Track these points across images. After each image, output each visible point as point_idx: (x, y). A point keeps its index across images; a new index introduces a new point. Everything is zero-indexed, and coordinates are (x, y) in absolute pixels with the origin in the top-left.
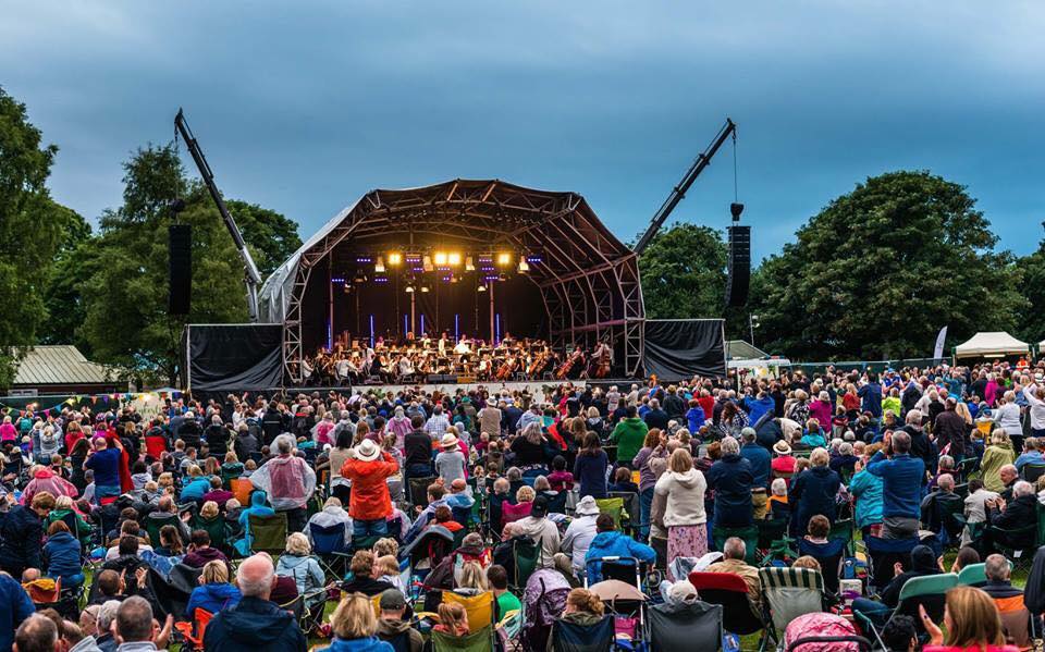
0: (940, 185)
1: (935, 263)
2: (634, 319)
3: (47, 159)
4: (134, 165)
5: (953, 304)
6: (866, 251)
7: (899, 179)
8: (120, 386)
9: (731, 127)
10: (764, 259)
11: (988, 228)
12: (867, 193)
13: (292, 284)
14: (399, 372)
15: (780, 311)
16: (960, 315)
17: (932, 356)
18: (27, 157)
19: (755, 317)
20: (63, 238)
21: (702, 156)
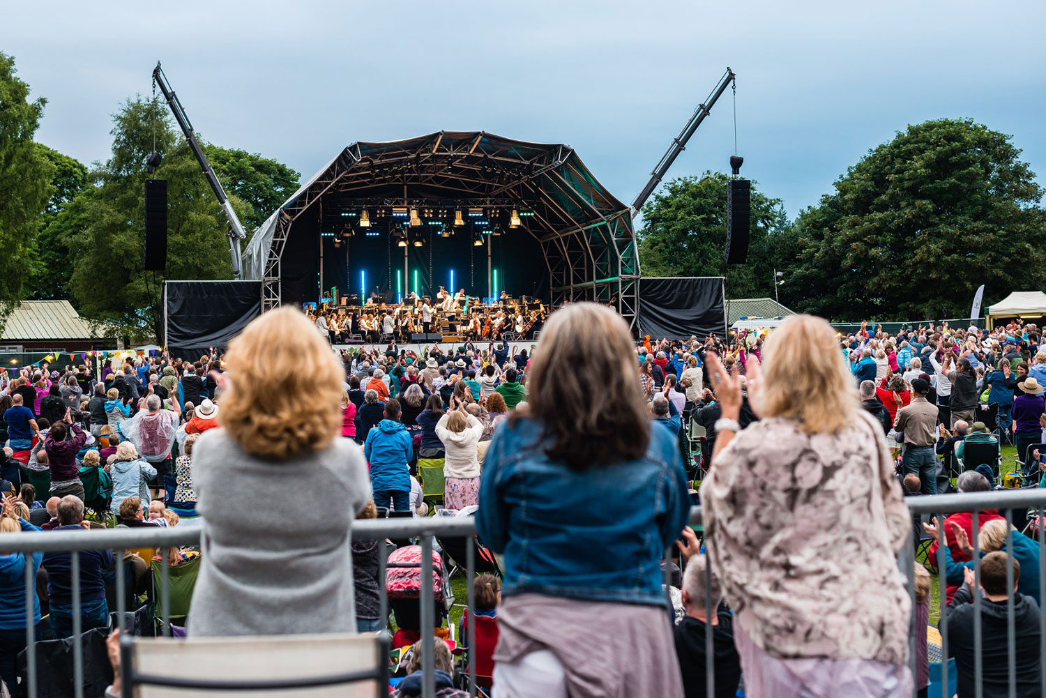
0: (982, 134)
1: (976, 218)
2: (629, 276)
3: (35, 111)
4: (123, 116)
5: (994, 260)
6: (903, 204)
7: (940, 127)
8: (107, 344)
9: (731, 76)
10: (802, 211)
11: (1033, 180)
12: (906, 142)
13: (271, 239)
14: (382, 331)
15: (816, 267)
16: (1001, 273)
17: (969, 316)
18: (14, 111)
19: (779, 274)
20: (50, 193)
21: (702, 106)
